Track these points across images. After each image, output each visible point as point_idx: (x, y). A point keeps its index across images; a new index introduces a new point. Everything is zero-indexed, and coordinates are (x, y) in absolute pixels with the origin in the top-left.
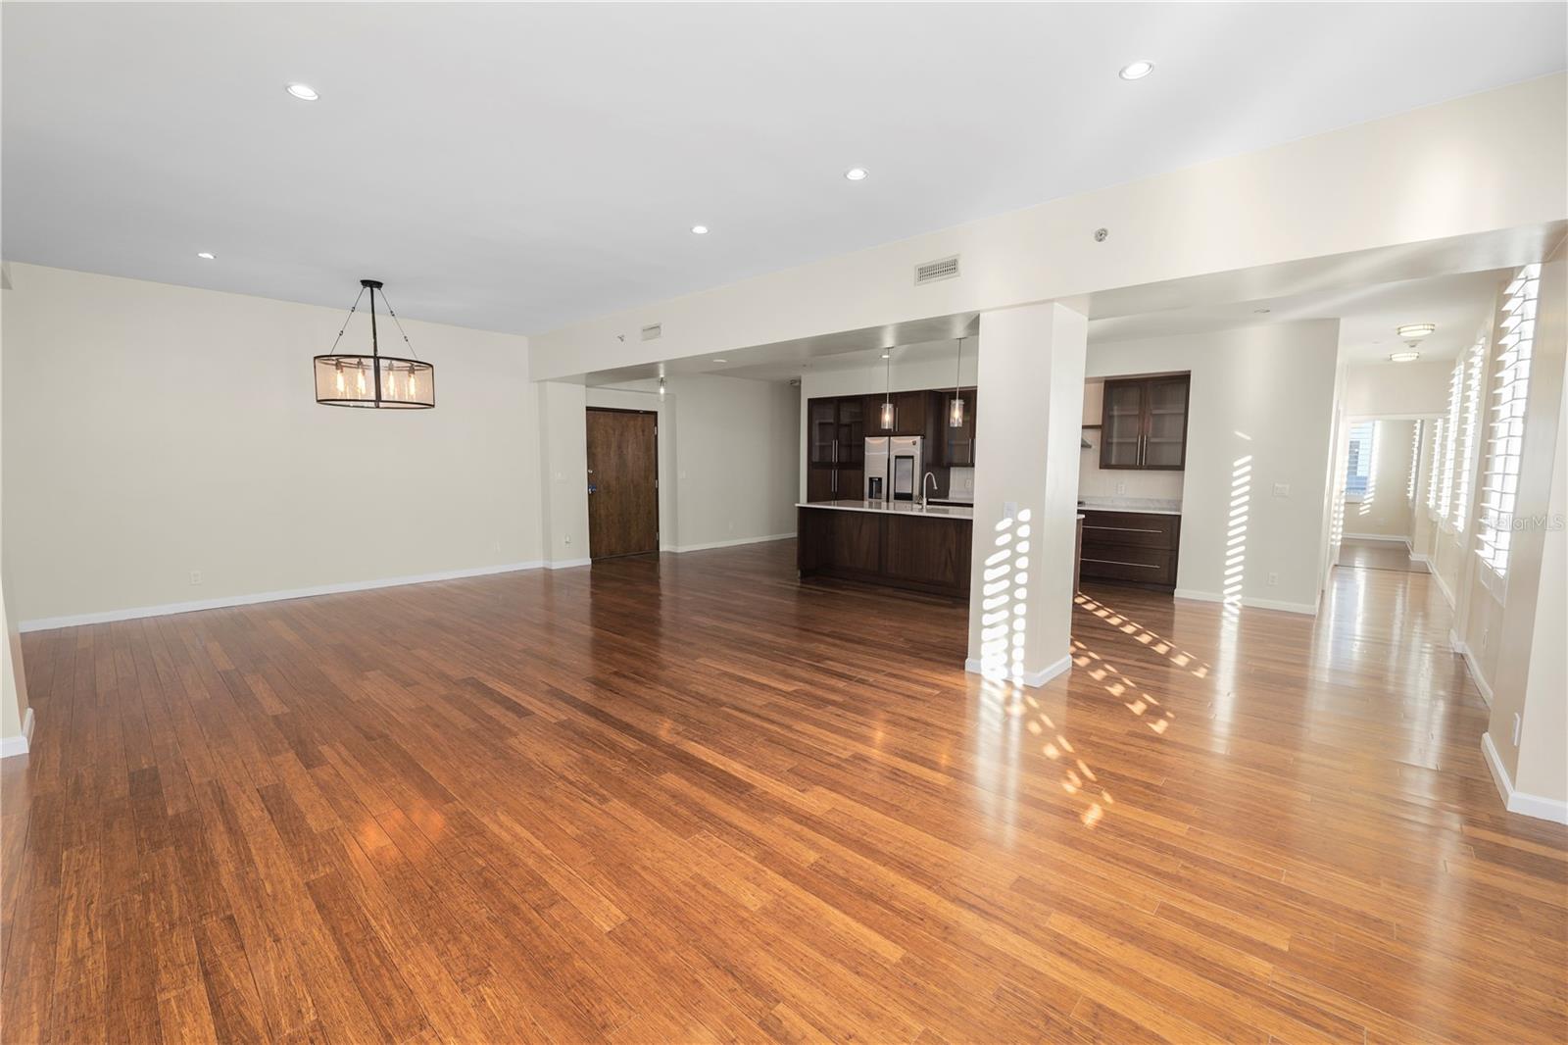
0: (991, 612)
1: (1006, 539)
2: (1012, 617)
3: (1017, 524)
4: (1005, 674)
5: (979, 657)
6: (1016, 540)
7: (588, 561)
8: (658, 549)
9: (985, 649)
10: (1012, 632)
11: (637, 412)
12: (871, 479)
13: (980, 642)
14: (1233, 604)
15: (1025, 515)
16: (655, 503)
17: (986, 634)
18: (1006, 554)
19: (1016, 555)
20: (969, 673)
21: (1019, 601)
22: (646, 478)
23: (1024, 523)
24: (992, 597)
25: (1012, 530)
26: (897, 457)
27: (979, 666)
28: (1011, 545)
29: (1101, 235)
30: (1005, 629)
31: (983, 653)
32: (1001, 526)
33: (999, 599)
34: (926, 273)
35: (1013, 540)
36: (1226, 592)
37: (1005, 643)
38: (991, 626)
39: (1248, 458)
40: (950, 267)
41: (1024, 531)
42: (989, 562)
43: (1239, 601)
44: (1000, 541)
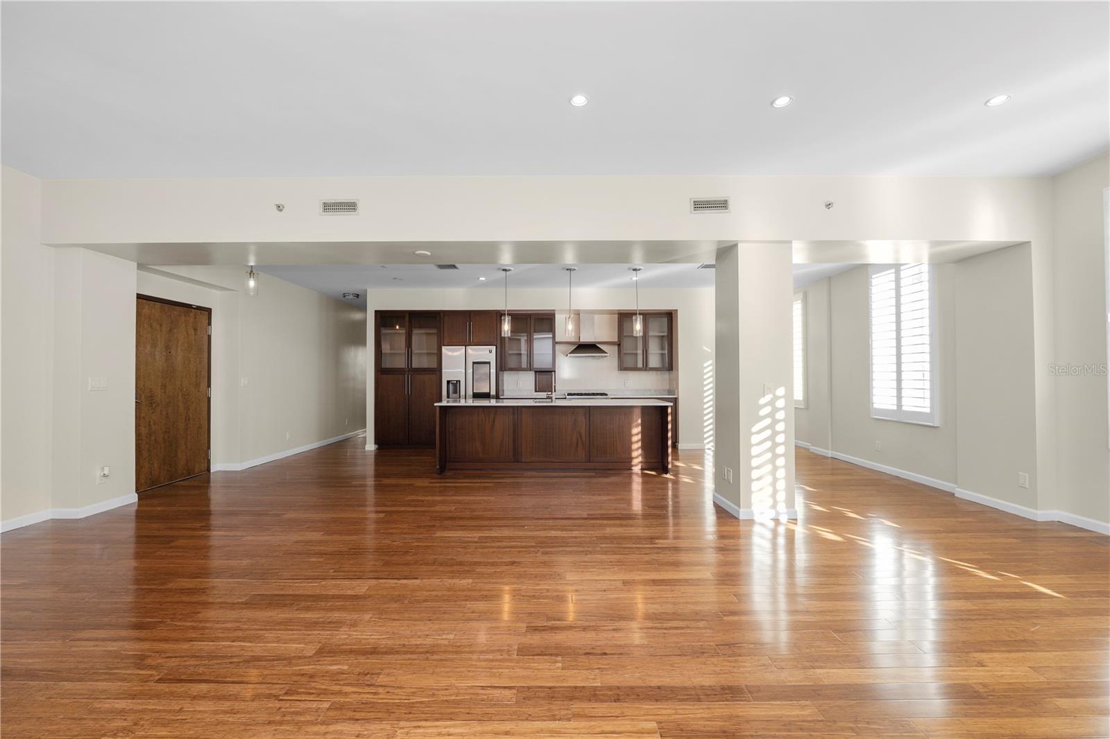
0: (758, 467)
1: (767, 410)
2: (775, 468)
3: (776, 398)
4: (772, 514)
5: (749, 505)
6: (775, 410)
7: (133, 498)
8: (209, 470)
9: (755, 498)
10: (775, 480)
11: (189, 306)
12: (448, 382)
13: (750, 492)
14: (709, 449)
15: (781, 391)
16: (205, 414)
17: (755, 486)
18: (768, 421)
19: (775, 422)
20: (744, 520)
21: (779, 456)
22: (197, 385)
23: (780, 397)
24: (758, 456)
25: (771, 403)
26: (474, 363)
27: (752, 513)
28: (771, 415)
29: (829, 205)
30: (769, 479)
31: (753, 501)
32: (762, 401)
33: (764, 456)
34: (700, 205)
35: (773, 410)
36: (705, 442)
37: (770, 490)
38: (758, 479)
39: (710, 362)
40: (722, 205)
41: (780, 403)
42: (754, 429)
43: (712, 446)
44: (763, 412)
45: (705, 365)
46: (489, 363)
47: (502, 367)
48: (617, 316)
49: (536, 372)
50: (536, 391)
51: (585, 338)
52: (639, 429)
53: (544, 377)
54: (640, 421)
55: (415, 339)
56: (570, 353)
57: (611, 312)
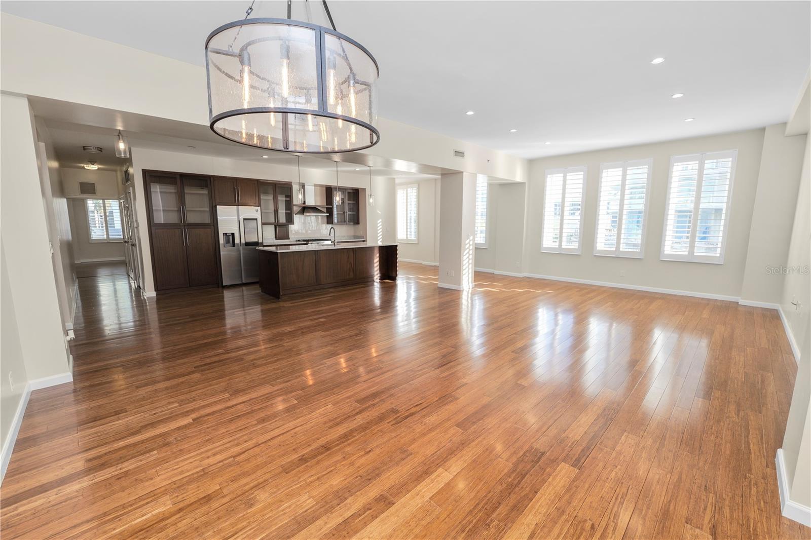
12: (224, 234)
26: (245, 219)
45: (378, 222)
46: (256, 219)
48: (325, 189)
50: (276, 239)
52: (378, 259)
54: (378, 255)
55: (188, 199)
57: (321, 186)
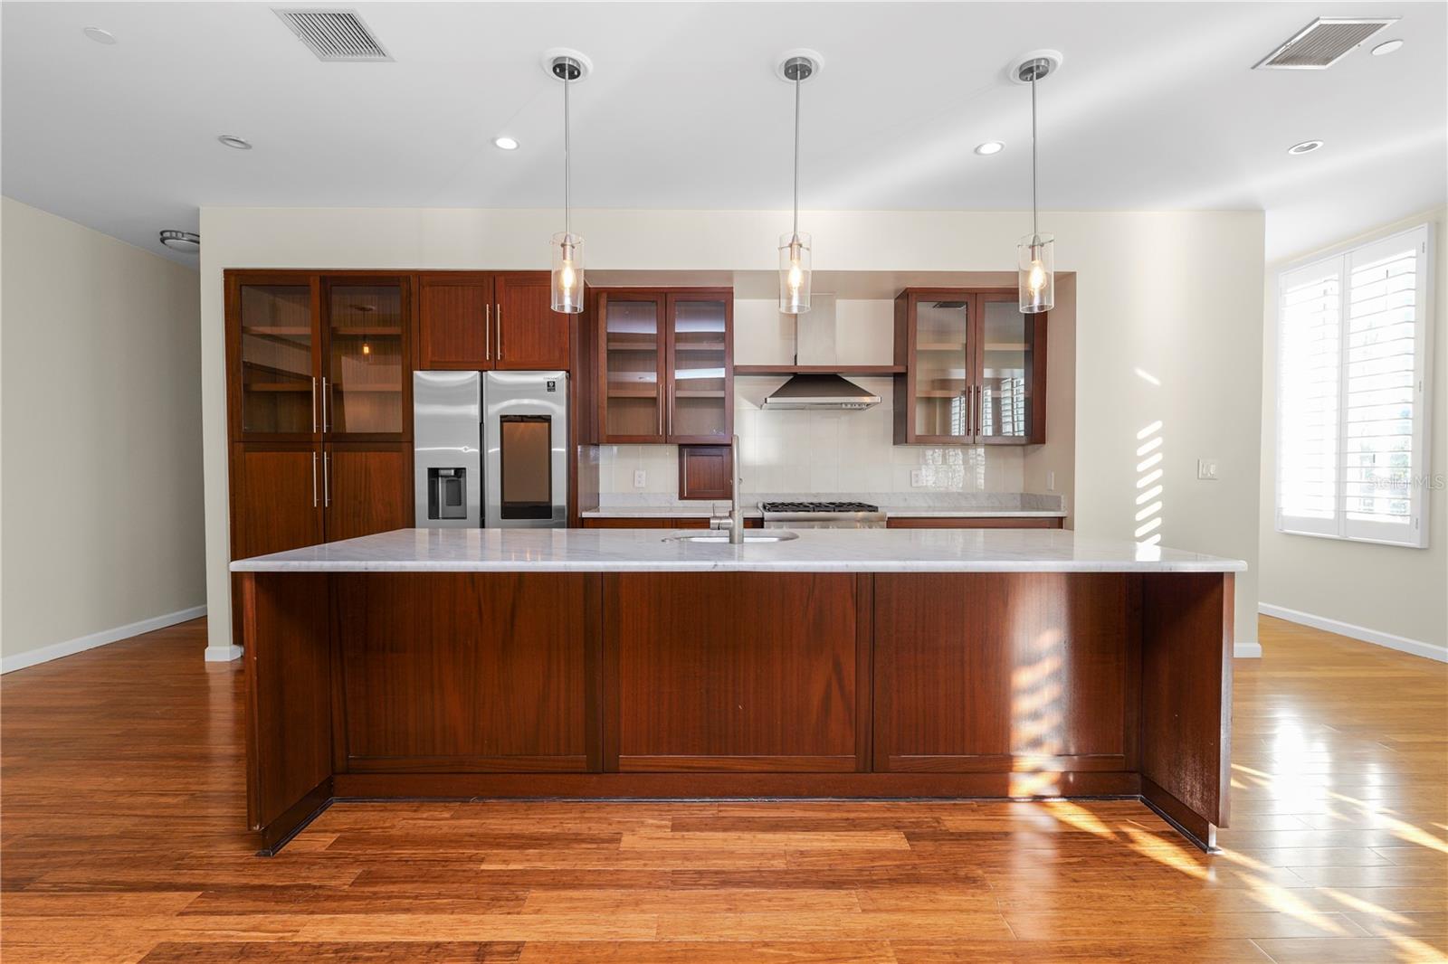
12: (433, 473)
26: (504, 420)
46: (548, 420)
47: (587, 433)
49: (682, 447)
50: (681, 497)
51: (813, 357)
53: (705, 461)
56: (772, 396)
